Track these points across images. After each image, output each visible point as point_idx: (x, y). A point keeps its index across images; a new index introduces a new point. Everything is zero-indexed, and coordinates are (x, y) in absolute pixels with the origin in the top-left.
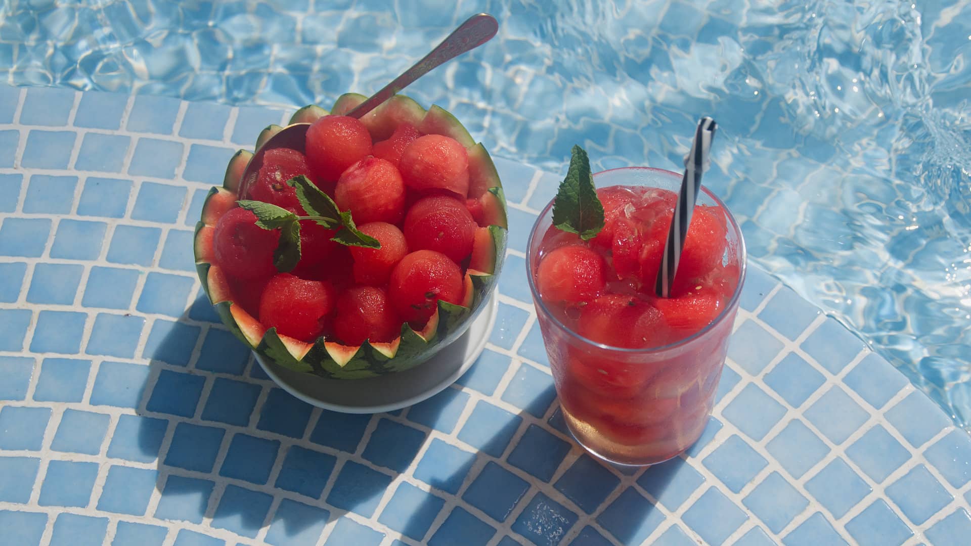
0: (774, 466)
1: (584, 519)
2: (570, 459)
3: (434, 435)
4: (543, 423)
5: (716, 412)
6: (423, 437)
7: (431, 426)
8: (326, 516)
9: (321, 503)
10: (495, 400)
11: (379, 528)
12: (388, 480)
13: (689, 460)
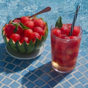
0: (84, 76)
1: (53, 79)
2: (52, 71)
3: (31, 65)
4: (48, 66)
5: (76, 68)
6: (29, 65)
7: (31, 64)
8: (12, 73)
9: (12, 71)
10: (41, 62)
11: (20, 75)
12: (23, 69)
13: (71, 73)
